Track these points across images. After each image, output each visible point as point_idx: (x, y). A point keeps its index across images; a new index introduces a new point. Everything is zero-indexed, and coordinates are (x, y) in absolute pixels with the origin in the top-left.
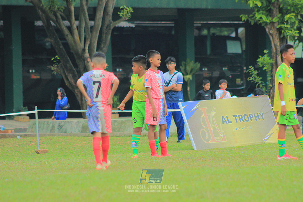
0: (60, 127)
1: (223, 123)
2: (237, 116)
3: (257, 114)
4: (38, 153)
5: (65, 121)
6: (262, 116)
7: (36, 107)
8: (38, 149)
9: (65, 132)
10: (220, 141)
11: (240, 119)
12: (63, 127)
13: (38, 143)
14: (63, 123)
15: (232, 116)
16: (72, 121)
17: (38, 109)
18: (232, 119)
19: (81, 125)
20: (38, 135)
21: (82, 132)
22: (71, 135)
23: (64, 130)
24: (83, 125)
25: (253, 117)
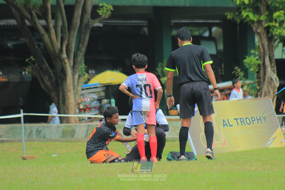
0: (38, 132)
1: (224, 127)
2: (239, 119)
3: (260, 117)
4: (24, 159)
5: (44, 126)
6: (265, 119)
7: (22, 111)
8: (25, 156)
9: (44, 137)
10: (222, 145)
11: (241, 122)
12: (42, 132)
13: (24, 149)
14: (41, 128)
15: (233, 120)
16: (51, 126)
17: (24, 112)
18: (233, 122)
19: (61, 130)
20: (24, 140)
21: (62, 137)
22: (51, 140)
23: (43, 136)
24: (63, 130)
25: (255, 120)
